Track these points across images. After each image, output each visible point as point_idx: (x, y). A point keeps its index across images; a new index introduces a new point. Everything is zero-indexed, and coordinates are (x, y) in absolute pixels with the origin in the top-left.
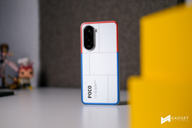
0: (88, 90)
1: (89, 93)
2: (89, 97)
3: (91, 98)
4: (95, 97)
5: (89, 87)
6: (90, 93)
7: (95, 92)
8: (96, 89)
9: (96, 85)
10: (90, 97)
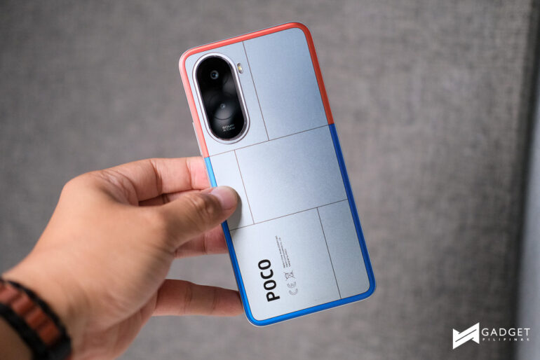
0: (262, 273)
1: (269, 285)
2: (271, 296)
3: (278, 298)
4: (290, 292)
5: (263, 265)
6: (271, 285)
7: (289, 275)
8: (287, 264)
9: (283, 251)
10: (275, 298)
